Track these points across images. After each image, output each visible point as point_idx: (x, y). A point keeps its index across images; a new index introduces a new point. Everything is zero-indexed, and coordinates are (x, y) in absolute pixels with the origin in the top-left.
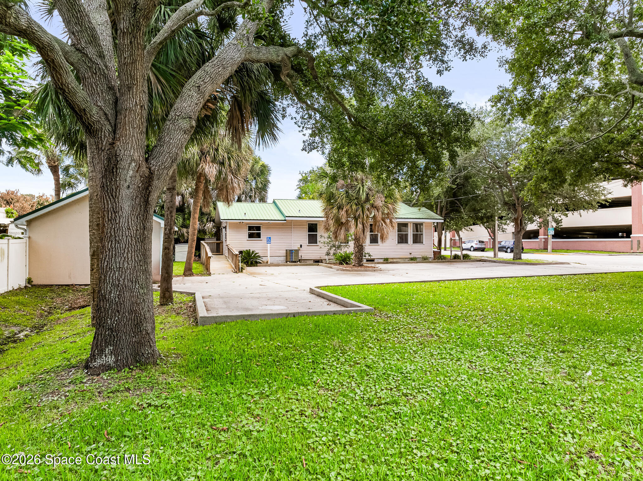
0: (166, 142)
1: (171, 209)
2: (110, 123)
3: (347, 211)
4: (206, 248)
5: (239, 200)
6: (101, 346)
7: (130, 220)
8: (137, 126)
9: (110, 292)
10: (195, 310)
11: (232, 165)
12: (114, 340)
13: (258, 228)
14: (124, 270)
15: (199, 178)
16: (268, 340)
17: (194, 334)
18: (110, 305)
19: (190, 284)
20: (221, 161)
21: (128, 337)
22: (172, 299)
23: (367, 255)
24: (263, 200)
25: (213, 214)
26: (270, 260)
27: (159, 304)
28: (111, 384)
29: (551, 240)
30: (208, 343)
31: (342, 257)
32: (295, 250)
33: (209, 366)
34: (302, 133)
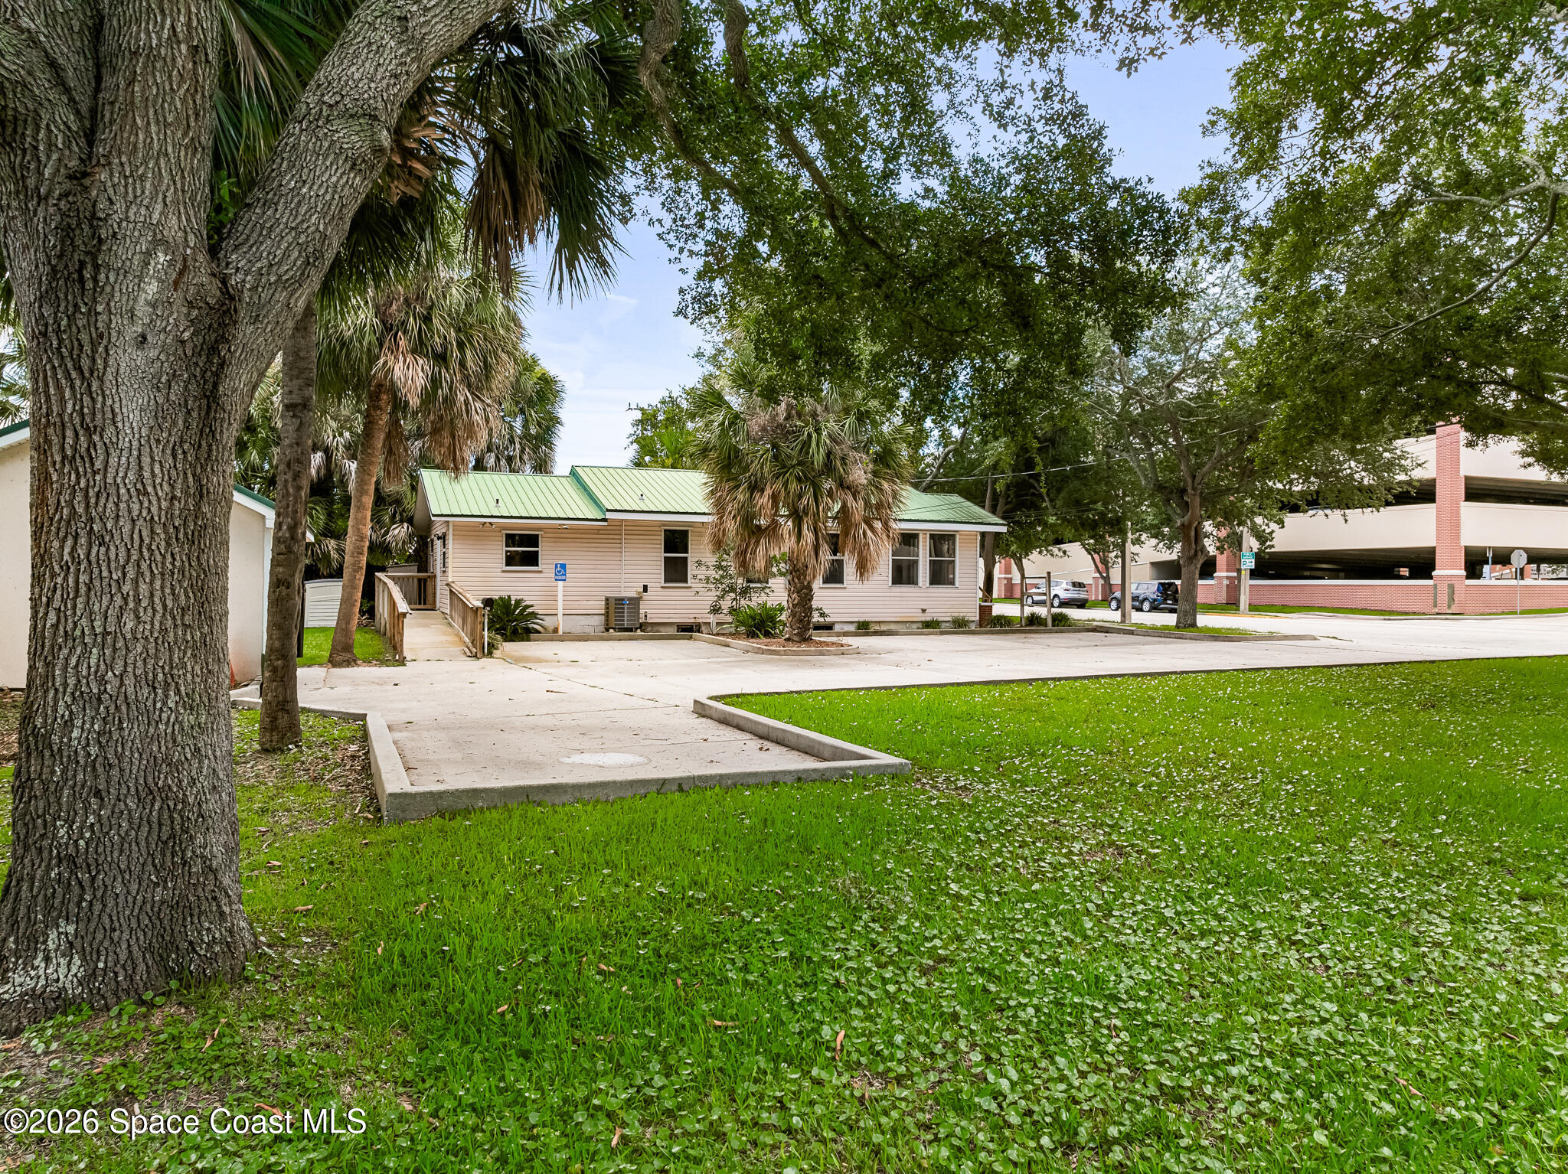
0: (284, 191)
1: (296, 467)
2: (71, 99)
3: (775, 498)
4: (392, 591)
5: (479, 466)
6: (31, 922)
7: (146, 460)
8: (177, 119)
9: (69, 724)
10: (367, 768)
11: (470, 364)
12: (81, 899)
13: (533, 540)
14: (120, 644)
15: (374, 397)
16: (622, 874)
17: (370, 852)
18: (64, 771)
19: (347, 689)
20: (439, 349)
21: (134, 887)
22: (298, 733)
23: (815, 614)
24: (542, 466)
25: (409, 503)
26: (563, 626)
27: (257, 747)
28: (59, 1073)
29: (1247, 582)
30: (421, 890)
31: (754, 618)
32: (630, 599)
33: (435, 982)
34: (680, 266)
